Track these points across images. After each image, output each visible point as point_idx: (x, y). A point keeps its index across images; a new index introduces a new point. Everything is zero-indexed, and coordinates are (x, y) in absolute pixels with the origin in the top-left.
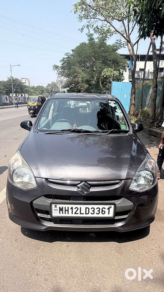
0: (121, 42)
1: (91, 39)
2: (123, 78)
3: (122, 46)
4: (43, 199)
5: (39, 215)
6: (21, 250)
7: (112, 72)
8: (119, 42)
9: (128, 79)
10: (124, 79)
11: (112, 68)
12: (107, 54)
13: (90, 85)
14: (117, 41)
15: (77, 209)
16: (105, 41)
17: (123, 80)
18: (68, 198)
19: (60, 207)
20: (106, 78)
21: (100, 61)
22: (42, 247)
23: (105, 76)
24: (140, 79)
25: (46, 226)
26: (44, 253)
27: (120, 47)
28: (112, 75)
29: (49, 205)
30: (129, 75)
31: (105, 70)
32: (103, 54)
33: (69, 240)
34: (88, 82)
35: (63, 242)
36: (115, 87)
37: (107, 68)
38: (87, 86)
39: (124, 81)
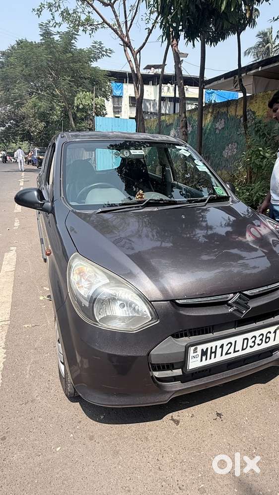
0: (102, 45)
1: (47, 34)
2: (104, 112)
3: (104, 53)
4: (170, 341)
5: (157, 374)
6: (116, 453)
7: (93, 100)
8: (99, 46)
9: (113, 113)
10: (106, 114)
11: (92, 93)
12: (78, 65)
13: (48, 123)
14: (95, 43)
15: (230, 345)
16: (73, 41)
17: (104, 115)
18: (210, 328)
19: (202, 350)
20: (84, 110)
21: (69, 78)
22: (150, 433)
23: (81, 107)
24: (148, 112)
25: (173, 391)
26: (162, 443)
27: (101, 55)
28: (94, 105)
29: (184, 350)
30: (114, 107)
31: (80, 95)
32: (71, 65)
33: (186, 404)
34: (43, 116)
35: (180, 411)
36: (100, 126)
37: (83, 91)
38: (43, 124)
39: (106, 116)
